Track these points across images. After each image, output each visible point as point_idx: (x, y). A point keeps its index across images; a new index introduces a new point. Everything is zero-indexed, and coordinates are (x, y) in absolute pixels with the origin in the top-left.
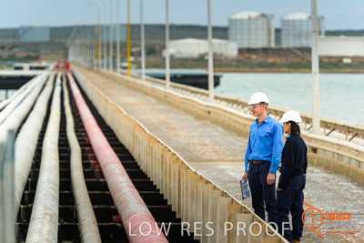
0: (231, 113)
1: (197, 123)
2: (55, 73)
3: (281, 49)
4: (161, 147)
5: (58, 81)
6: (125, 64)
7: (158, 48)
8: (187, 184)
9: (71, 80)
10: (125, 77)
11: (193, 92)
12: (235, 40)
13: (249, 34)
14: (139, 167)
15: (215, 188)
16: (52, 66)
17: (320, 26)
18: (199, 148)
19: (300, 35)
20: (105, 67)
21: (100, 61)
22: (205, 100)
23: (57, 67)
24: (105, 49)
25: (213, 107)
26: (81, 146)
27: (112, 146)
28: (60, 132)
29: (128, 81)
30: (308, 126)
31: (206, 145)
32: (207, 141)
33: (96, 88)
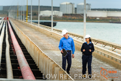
0: (58, 35)
1: (47, 38)
2: (4, 21)
3: (77, 14)
4: (34, 45)
5: (5, 23)
6: (26, 18)
7: (37, 13)
8: (41, 57)
9: (9, 23)
10: (26, 22)
11: (47, 28)
12: (62, 11)
13: (66, 9)
14: (27, 51)
15: (49, 59)
16: (3, 18)
17: (89, 7)
18: (47, 46)
19: (83, 10)
20: (20, 19)
21: (18, 17)
22: (50, 30)
23: (5, 19)
24: (20, 13)
25: (53, 33)
26: (10, 44)
27: (19, 44)
28: (4, 40)
29: (26, 24)
30: (83, 39)
31: (49, 45)
32: (50, 44)
33: (16, 26)
